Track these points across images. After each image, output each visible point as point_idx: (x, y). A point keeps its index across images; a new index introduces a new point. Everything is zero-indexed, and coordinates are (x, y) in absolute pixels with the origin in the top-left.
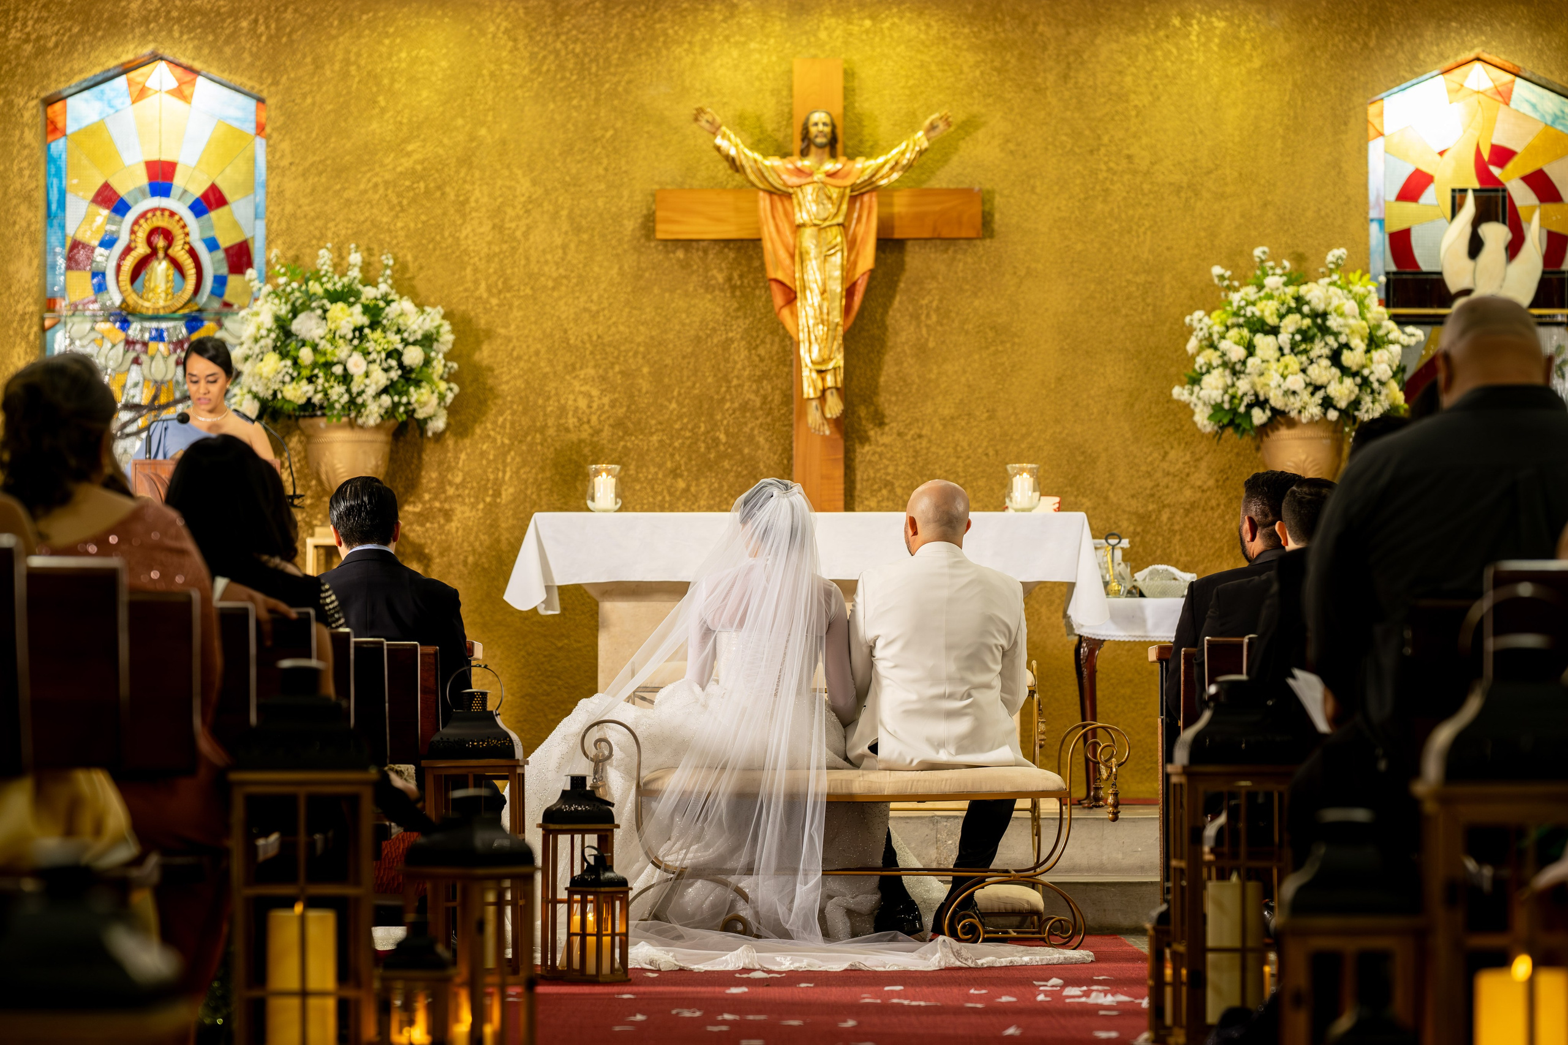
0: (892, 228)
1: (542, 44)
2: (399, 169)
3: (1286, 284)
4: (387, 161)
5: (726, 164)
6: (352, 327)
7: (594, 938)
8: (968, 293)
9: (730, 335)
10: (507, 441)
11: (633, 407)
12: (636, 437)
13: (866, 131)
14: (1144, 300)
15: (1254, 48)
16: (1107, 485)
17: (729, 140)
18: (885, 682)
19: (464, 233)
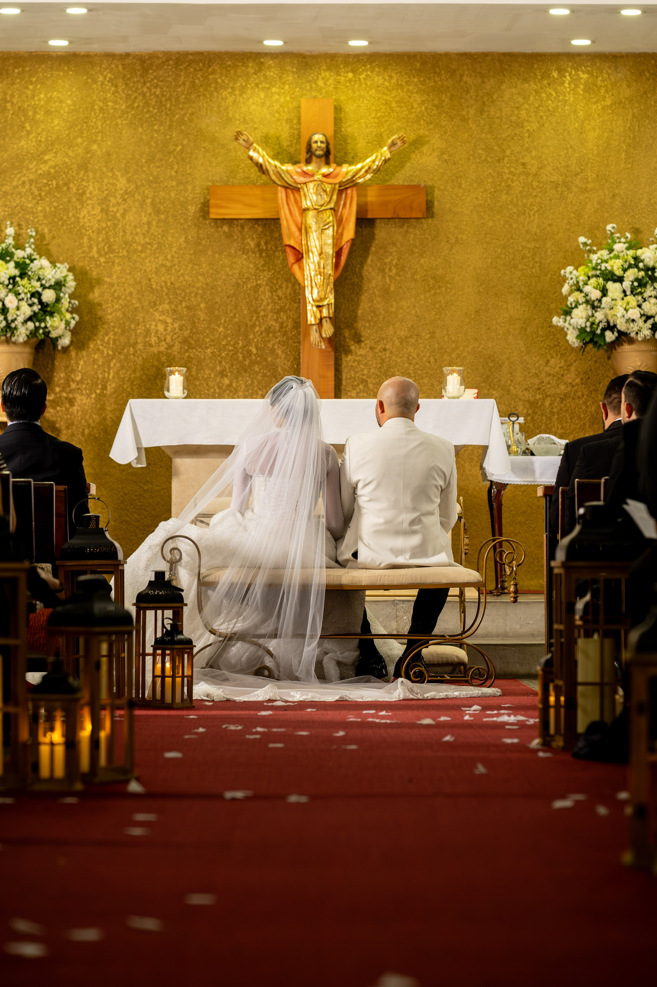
0: (367, 211)
1: (134, 89)
2: (39, 172)
3: (628, 249)
4: (31, 166)
5: (256, 168)
6: (8, 277)
7: (171, 679)
8: (417, 255)
9: (259, 282)
10: (110, 353)
11: (194, 330)
12: (196, 350)
13: (349, 147)
14: (533, 259)
15: (607, 91)
16: (509, 382)
17: (258, 152)
18: (364, 511)
19: (82, 214)
